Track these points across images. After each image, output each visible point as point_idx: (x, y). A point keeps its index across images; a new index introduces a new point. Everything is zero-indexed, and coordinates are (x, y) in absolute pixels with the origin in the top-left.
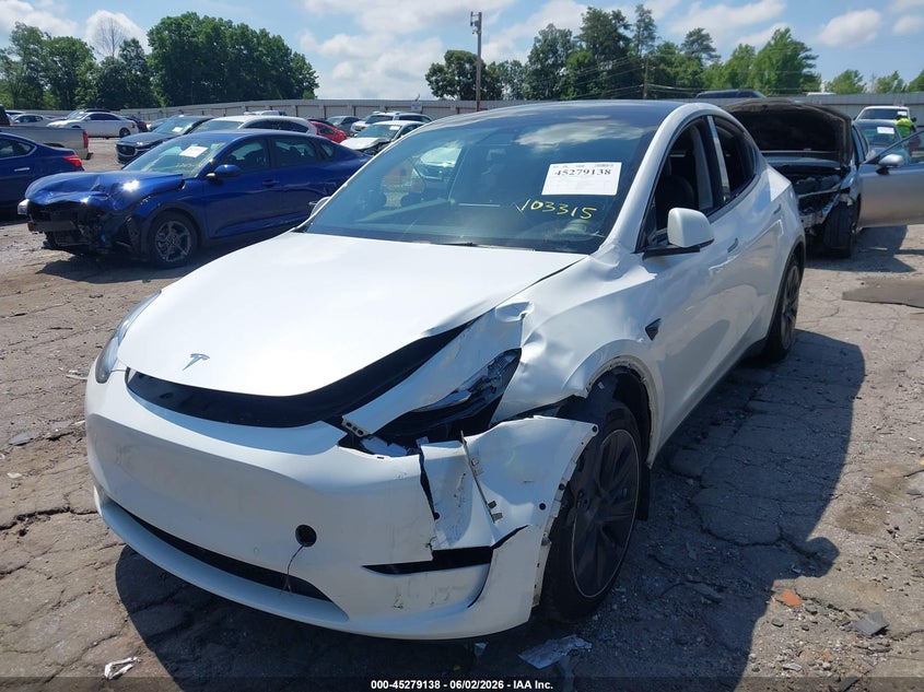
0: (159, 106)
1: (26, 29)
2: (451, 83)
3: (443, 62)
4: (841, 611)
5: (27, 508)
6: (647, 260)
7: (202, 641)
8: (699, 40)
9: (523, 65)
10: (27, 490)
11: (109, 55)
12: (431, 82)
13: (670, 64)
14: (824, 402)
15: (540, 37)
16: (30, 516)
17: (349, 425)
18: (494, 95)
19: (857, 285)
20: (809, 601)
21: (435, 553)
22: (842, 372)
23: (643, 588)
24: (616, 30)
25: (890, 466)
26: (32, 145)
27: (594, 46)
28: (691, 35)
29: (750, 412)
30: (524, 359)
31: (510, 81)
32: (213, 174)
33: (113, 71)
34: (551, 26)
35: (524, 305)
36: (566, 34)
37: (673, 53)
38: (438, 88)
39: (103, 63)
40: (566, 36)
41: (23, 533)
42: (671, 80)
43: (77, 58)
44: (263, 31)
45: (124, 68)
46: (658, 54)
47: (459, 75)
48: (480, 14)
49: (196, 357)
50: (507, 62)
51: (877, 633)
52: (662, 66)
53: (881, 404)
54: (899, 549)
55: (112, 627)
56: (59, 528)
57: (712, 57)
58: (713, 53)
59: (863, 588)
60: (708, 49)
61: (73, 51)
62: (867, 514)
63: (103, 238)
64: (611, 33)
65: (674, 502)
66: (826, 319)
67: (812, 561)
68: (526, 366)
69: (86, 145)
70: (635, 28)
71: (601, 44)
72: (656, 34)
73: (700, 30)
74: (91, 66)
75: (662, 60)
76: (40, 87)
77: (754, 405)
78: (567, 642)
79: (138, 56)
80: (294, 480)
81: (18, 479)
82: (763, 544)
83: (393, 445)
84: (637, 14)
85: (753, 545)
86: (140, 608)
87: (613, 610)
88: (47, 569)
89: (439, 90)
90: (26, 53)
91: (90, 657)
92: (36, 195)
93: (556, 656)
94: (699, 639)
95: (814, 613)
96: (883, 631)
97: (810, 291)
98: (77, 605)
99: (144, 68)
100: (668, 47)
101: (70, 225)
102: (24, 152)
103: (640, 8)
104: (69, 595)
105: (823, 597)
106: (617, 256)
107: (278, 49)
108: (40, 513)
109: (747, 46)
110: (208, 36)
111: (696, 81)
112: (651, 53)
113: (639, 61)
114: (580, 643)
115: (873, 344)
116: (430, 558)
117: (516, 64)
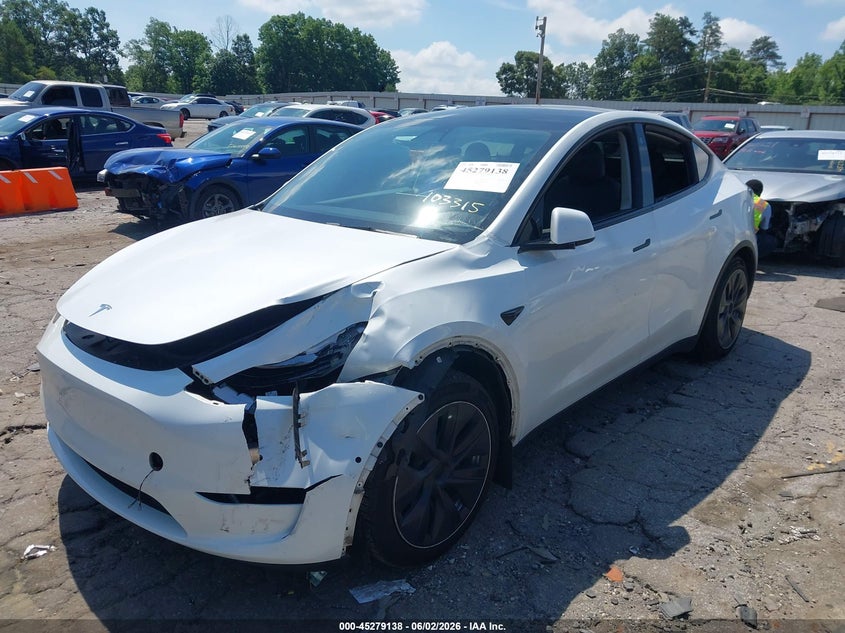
0: (261, 93)
1: (158, 23)
2: (519, 81)
3: (513, 62)
4: (656, 592)
5: (17, 421)
6: (524, 254)
7: (103, 543)
8: (765, 48)
9: (589, 67)
10: (24, 408)
11: (223, 47)
12: (501, 80)
13: (734, 69)
14: (743, 401)
15: (609, 41)
16: (18, 428)
17: (197, 373)
18: (559, 94)
19: (838, 293)
20: (631, 579)
21: (253, 489)
22: (776, 375)
23: (487, 548)
24: (681, 36)
25: (774, 468)
26: (131, 123)
27: (660, 50)
28: (757, 42)
29: (666, 403)
30: (367, 331)
31: (576, 82)
32: (257, 155)
33: (226, 61)
34: (621, 30)
35: (377, 284)
36: (633, 39)
37: (739, 59)
38: (507, 86)
39: (218, 55)
40: (634, 40)
41: (7, 441)
42: (734, 85)
43: (197, 50)
44: (356, 30)
45: (235, 60)
46: (722, 60)
47: (528, 74)
48: (545, 19)
49: (104, 307)
50: (575, 64)
51: (680, 617)
52: (726, 71)
53: (797, 409)
54: (742, 544)
55: (40, 523)
56: (36, 440)
57: (777, 64)
58: (778, 61)
59: (685, 575)
60: (773, 56)
61: (195, 44)
62: (729, 509)
63: (160, 205)
64: (677, 38)
65: (554, 477)
66: (787, 324)
67: (653, 545)
68: (367, 337)
69: (181, 126)
70: (702, 34)
71: (666, 49)
72: (722, 41)
73: (766, 38)
74: (208, 58)
75: (727, 65)
76: (165, 73)
77: (674, 398)
78: (395, 584)
79: (249, 50)
80: (147, 415)
81: (21, 398)
82: (616, 524)
83: (242, 395)
84: (705, 21)
85: (606, 524)
86: (68, 511)
87: (449, 563)
88: (13, 471)
89: (507, 87)
90: (155, 42)
91: (13, 544)
92: (113, 166)
93: (379, 595)
94: (512, 599)
95: (629, 590)
96: (685, 615)
97: (786, 296)
98: (23, 502)
99: (252, 60)
100: (734, 54)
101: (136, 193)
102: (124, 129)
103: (707, 16)
104: (20, 493)
105: (644, 577)
106: (488, 248)
107: (367, 45)
108: (27, 427)
109: (813, 56)
110: (310, 33)
111: (759, 86)
112: (716, 58)
113: (703, 65)
114: (405, 587)
115: (823, 351)
116: (249, 493)
117: (584, 65)
